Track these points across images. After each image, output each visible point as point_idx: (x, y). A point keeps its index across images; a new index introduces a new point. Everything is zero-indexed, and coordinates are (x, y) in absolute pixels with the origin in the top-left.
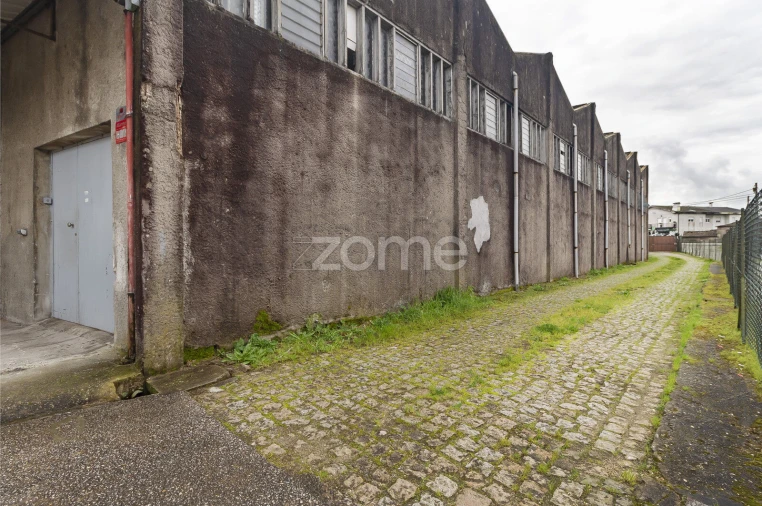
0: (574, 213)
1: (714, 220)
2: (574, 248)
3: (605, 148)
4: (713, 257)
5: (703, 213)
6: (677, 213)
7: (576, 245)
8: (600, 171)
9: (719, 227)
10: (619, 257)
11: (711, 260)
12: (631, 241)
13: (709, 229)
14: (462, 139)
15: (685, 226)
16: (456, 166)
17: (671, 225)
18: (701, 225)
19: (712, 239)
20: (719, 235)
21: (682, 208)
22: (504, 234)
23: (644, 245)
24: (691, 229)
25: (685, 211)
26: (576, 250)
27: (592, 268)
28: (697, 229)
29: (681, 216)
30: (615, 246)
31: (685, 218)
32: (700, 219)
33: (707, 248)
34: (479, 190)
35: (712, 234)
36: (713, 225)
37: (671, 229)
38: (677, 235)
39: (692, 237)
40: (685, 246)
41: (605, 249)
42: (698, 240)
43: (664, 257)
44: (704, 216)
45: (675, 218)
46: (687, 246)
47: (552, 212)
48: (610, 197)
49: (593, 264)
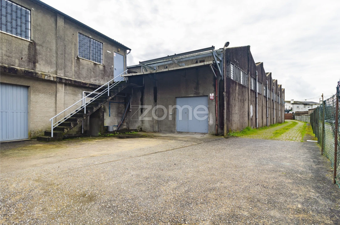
0: (267, 107)
1: (307, 106)
2: (267, 118)
3: (273, 86)
4: (307, 121)
5: (303, 104)
6: (292, 104)
7: (268, 117)
8: (272, 93)
9: (309, 110)
10: (277, 121)
11: (306, 122)
12: (280, 116)
13: (305, 111)
14: (250, 91)
15: (295, 109)
16: (248, 98)
17: (290, 109)
18: (302, 109)
19: (306, 115)
20: (309, 113)
21: (294, 102)
22: (255, 114)
23: (283, 117)
24: (298, 110)
25: (295, 103)
26: (268, 118)
27: (271, 124)
28: (300, 110)
29: (294, 105)
30: (276, 117)
31: (295, 106)
32: (301, 106)
33: (305, 118)
34: (251, 104)
35: (306, 113)
36: (307, 109)
37: (290, 110)
38: (293, 113)
39: (299, 114)
40: (296, 117)
41: (274, 118)
42: (301, 115)
43: (290, 121)
44: (303, 105)
45: (291, 106)
46: (297, 117)
47: (263, 107)
48: (275, 101)
49: (271, 123)
